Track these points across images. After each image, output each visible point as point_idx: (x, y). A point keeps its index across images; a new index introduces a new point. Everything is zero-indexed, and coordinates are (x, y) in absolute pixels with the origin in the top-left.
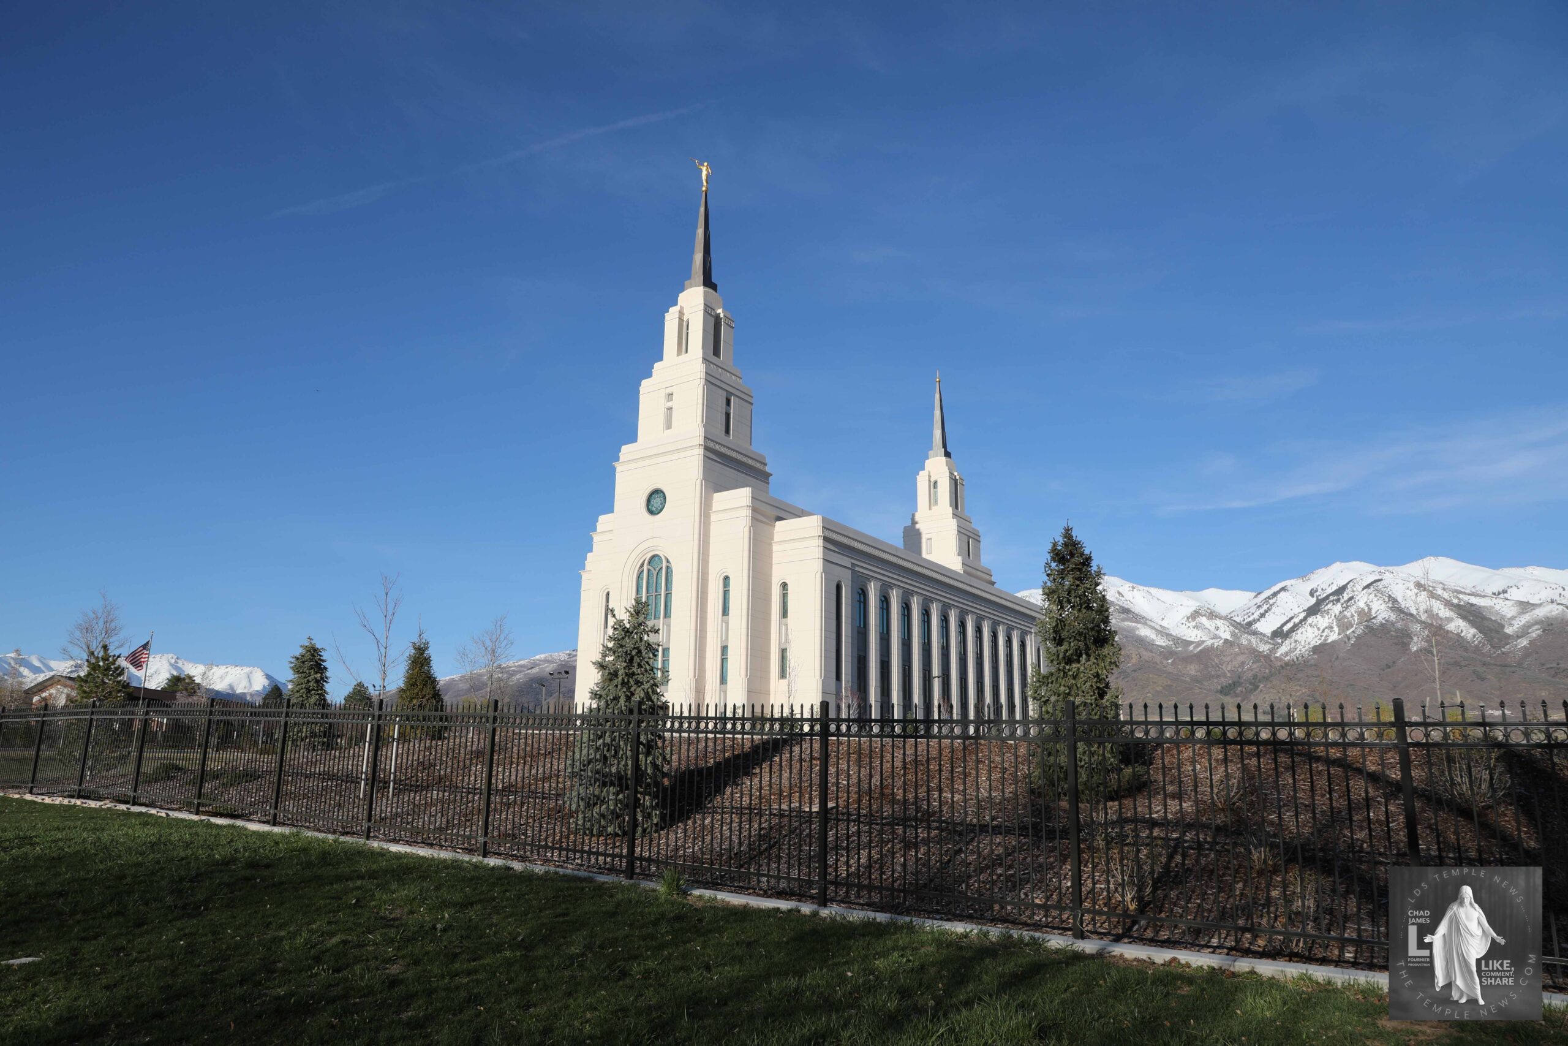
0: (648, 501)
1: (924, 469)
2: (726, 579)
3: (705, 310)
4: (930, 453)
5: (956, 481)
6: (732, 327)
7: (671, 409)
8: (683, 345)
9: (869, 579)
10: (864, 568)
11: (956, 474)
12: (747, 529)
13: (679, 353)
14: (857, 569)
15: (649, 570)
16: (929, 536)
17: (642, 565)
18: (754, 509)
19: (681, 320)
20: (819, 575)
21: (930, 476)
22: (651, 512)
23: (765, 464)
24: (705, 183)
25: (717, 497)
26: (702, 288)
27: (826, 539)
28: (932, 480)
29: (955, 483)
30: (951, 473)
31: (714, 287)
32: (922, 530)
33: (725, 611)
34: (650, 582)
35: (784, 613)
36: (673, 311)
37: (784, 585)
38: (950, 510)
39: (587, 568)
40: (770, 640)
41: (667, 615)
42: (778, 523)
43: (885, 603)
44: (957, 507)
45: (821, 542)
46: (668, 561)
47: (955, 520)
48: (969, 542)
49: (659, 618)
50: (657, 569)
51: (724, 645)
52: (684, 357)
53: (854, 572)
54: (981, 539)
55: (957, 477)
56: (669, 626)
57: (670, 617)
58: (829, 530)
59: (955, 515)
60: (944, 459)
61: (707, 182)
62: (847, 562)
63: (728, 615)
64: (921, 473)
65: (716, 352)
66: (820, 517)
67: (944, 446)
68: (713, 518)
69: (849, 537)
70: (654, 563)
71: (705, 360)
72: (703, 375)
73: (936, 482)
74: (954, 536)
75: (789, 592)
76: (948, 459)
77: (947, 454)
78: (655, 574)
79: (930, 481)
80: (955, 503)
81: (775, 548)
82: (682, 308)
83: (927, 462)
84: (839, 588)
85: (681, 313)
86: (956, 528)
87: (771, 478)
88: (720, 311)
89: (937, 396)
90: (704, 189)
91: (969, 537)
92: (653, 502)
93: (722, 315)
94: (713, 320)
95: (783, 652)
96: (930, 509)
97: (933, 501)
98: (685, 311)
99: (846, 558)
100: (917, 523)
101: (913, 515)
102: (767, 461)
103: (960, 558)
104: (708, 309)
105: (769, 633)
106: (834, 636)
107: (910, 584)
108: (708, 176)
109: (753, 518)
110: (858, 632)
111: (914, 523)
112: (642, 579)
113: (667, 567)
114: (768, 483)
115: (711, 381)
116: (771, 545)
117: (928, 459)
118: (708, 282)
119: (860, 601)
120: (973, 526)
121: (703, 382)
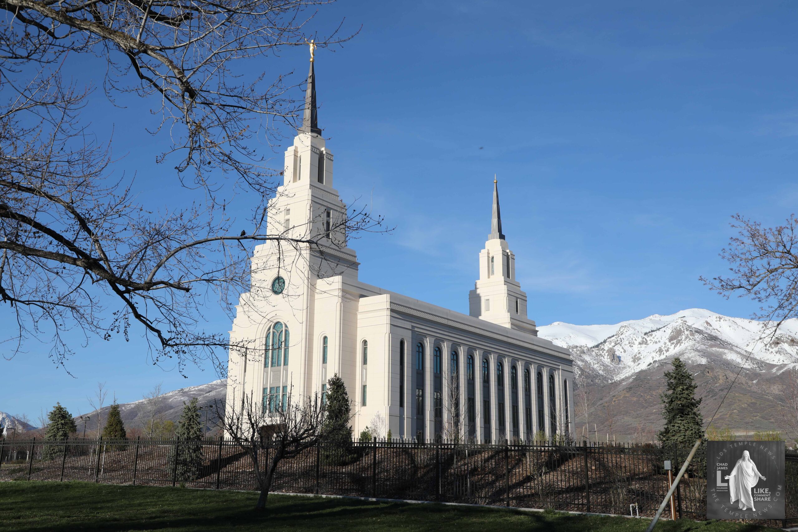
0: (273, 285)
1: (484, 248)
2: (325, 338)
3: (312, 150)
4: (489, 236)
5: (508, 256)
6: (332, 160)
7: (288, 220)
8: (296, 175)
9: (425, 336)
10: (421, 329)
11: (508, 251)
12: (339, 304)
13: (295, 180)
14: (416, 329)
15: (274, 332)
16: (487, 298)
17: (269, 329)
18: (343, 291)
19: (296, 156)
20: (387, 335)
21: (488, 253)
22: (276, 292)
23: (356, 257)
24: (312, 56)
25: (319, 281)
26: (310, 133)
27: (392, 310)
28: (491, 256)
29: (507, 259)
30: (504, 251)
31: (319, 132)
32: (481, 295)
33: (324, 360)
34: (275, 340)
35: (365, 362)
36: (291, 149)
37: (365, 342)
38: (502, 279)
39: (233, 329)
40: (355, 379)
41: (286, 363)
42: (361, 299)
43: (438, 352)
44: (508, 276)
45: (389, 312)
46: (286, 326)
47: (506, 286)
48: (517, 302)
49: (280, 365)
50: (279, 332)
51: (323, 383)
52: (298, 183)
53: (413, 331)
54: (527, 299)
55: (509, 254)
56: (287, 371)
57: (287, 365)
58: (395, 304)
59: (506, 282)
60: (498, 241)
61: (313, 55)
62: (408, 325)
63: (326, 363)
64: (483, 251)
65: (320, 179)
66: (389, 296)
67: (500, 230)
68: (317, 296)
69: (410, 308)
70: (276, 328)
71: (311, 186)
72: (310, 197)
73: (493, 258)
74: (505, 298)
75: (368, 346)
76: (502, 240)
77: (502, 237)
78: (278, 335)
79: (488, 257)
80: (508, 272)
81: (359, 316)
82: (296, 147)
83: (487, 242)
84: (402, 343)
85: (296, 152)
86: (506, 292)
87: (359, 266)
88: (323, 149)
89: (495, 193)
90: (311, 60)
91: (517, 298)
92: (277, 285)
93: (324, 152)
94: (317, 157)
95: (364, 387)
96: (489, 277)
97: (491, 271)
98: (299, 150)
99: (408, 323)
100: (478, 288)
101: (476, 283)
102: (356, 255)
103: (509, 314)
104: (314, 149)
105: (355, 375)
106: (398, 377)
107: (457, 338)
108: (314, 50)
109: (343, 297)
110: (417, 373)
111: (476, 288)
112: (269, 339)
113: (286, 331)
114: (357, 270)
115: (315, 201)
116: (356, 315)
117: (487, 240)
118: (315, 129)
119: (419, 352)
120: (521, 289)
121: (310, 202)
